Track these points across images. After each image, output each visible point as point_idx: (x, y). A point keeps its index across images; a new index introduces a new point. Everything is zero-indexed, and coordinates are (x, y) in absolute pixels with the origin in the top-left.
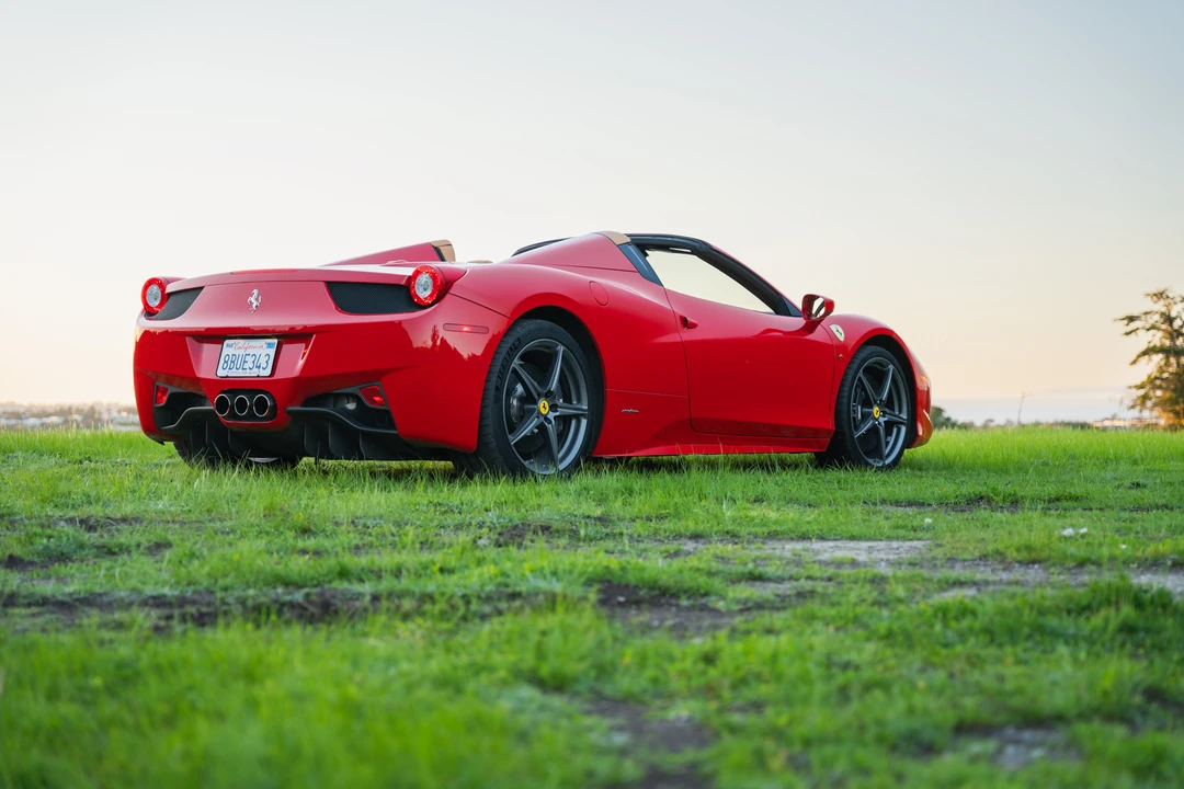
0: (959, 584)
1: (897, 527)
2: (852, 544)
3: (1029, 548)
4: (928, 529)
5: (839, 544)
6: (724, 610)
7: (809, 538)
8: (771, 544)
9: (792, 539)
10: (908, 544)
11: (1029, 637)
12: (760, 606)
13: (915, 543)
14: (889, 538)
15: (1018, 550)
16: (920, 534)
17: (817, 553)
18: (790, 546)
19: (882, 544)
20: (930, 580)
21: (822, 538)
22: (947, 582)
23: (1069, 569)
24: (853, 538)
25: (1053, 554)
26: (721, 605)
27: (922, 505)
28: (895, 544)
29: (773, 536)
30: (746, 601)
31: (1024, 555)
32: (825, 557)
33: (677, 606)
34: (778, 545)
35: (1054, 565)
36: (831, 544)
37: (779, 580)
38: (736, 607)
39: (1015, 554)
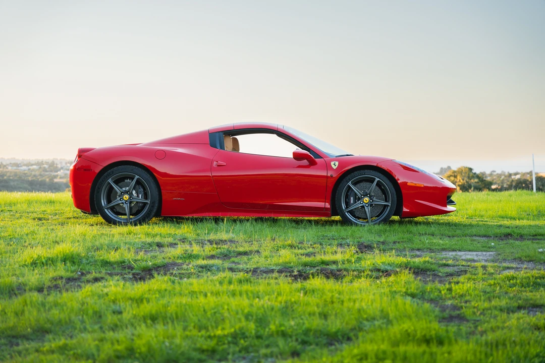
0: (508, 268)
1: (483, 247)
2: (470, 253)
3: (529, 256)
4: (494, 247)
5: (466, 252)
6: (441, 275)
7: (456, 251)
8: (444, 253)
9: (450, 251)
10: (488, 253)
11: (532, 286)
12: (451, 275)
13: (491, 253)
14: (481, 251)
15: (526, 257)
16: (492, 250)
17: (461, 256)
18: (451, 253)
19: (480, 253)
20: (500, 267)
21: (460, 251)
22: (505, 268)
23: (541, 264)
24: (470, 251)
25: (537, 259)
26: (440, 274)
27: (489, 236)
28: (484, 253)
29: (444, 250)
30: (447, 273)
31: (528, 259)
32: (463, 257)
33: (427, 274)
34: (447, 253)
35: (537, 262)
36: (463, 253)
37: (454, 266)
38: (444, 275)
39: (525, 258)
